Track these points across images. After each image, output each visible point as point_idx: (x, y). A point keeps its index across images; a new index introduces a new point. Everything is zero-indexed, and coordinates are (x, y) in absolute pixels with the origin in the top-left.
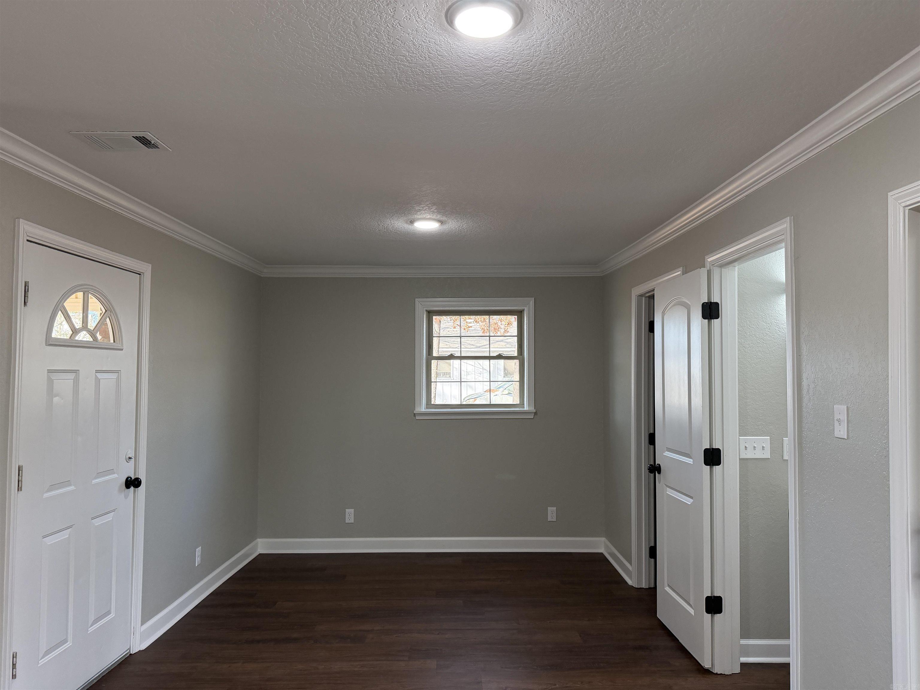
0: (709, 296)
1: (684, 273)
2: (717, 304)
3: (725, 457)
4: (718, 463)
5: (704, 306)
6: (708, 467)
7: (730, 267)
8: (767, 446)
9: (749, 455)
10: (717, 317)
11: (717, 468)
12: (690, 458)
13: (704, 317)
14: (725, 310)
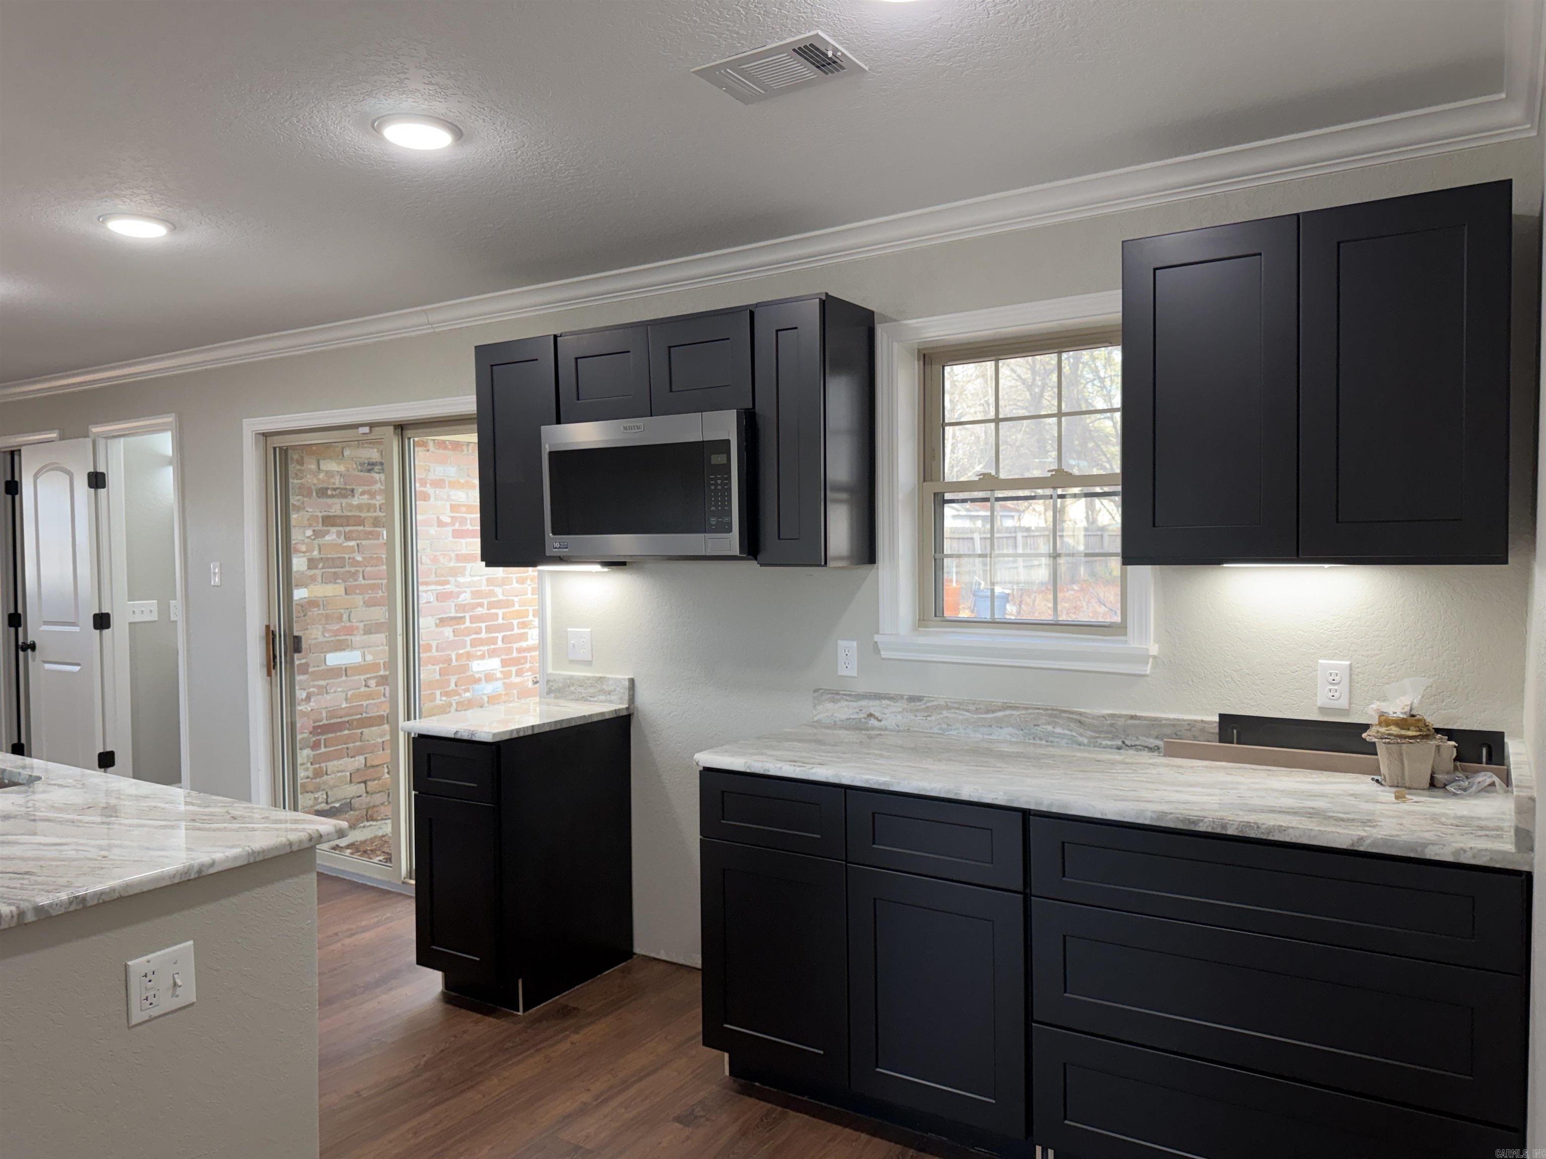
0: (95, 466)
1: (62, 438)
2: (103, 474)
3: (114, 621)
4: (108, 626)
5: (90, 475)
6: (98, 631)
7: (116, 440)
8: (155, 609)
9: (138, 618)
10: (104, 487)
11: (106, 632)
12: (77, 626)
13: (90, 486)
14: (111, 480)
